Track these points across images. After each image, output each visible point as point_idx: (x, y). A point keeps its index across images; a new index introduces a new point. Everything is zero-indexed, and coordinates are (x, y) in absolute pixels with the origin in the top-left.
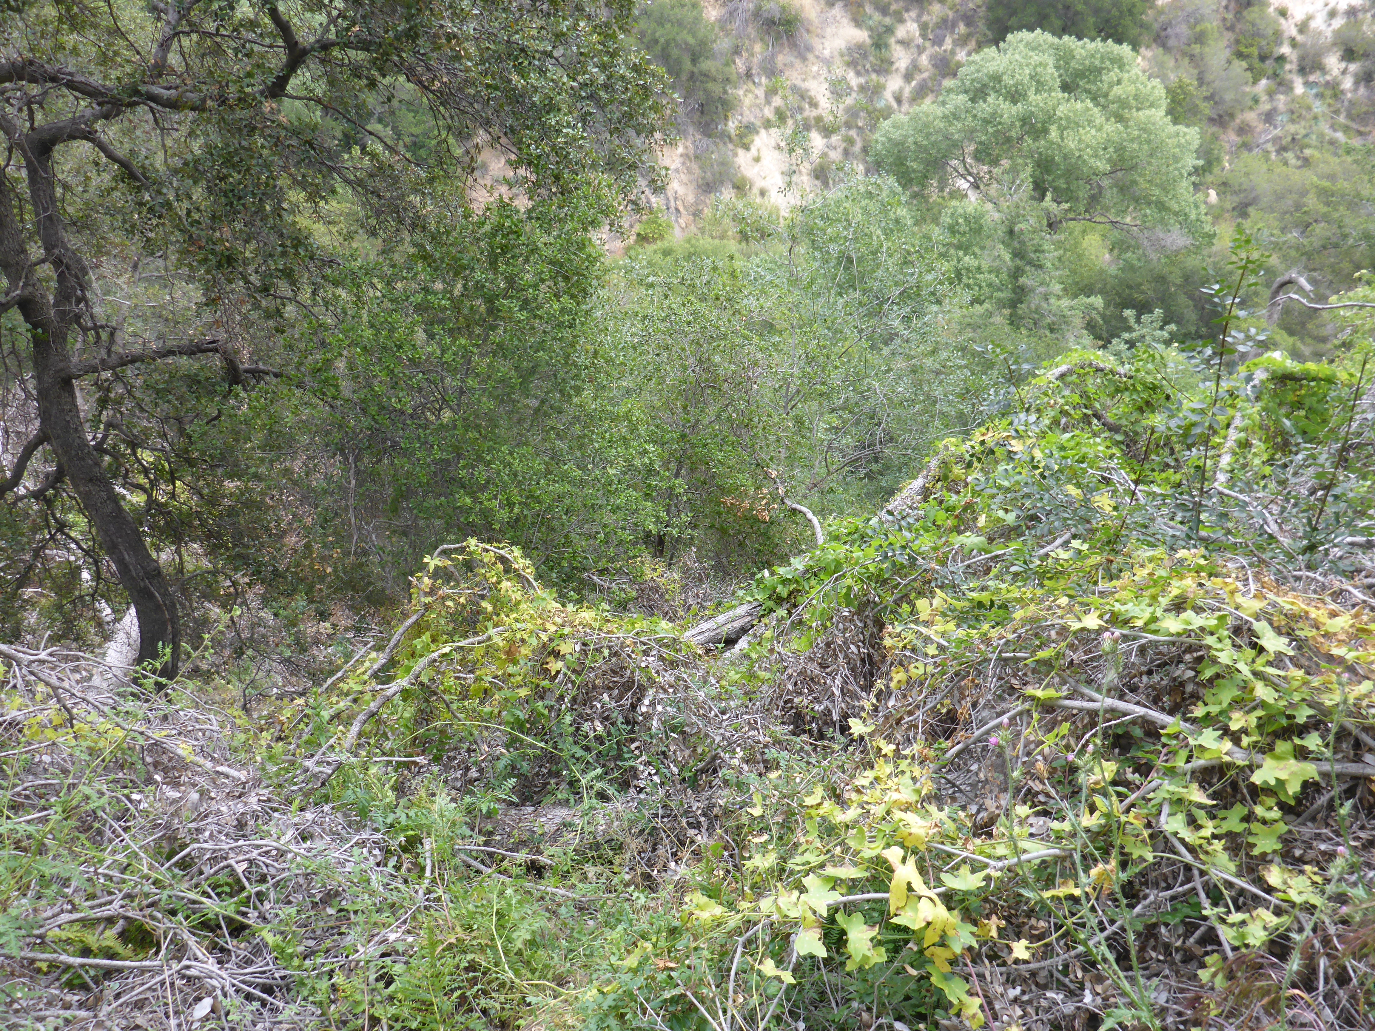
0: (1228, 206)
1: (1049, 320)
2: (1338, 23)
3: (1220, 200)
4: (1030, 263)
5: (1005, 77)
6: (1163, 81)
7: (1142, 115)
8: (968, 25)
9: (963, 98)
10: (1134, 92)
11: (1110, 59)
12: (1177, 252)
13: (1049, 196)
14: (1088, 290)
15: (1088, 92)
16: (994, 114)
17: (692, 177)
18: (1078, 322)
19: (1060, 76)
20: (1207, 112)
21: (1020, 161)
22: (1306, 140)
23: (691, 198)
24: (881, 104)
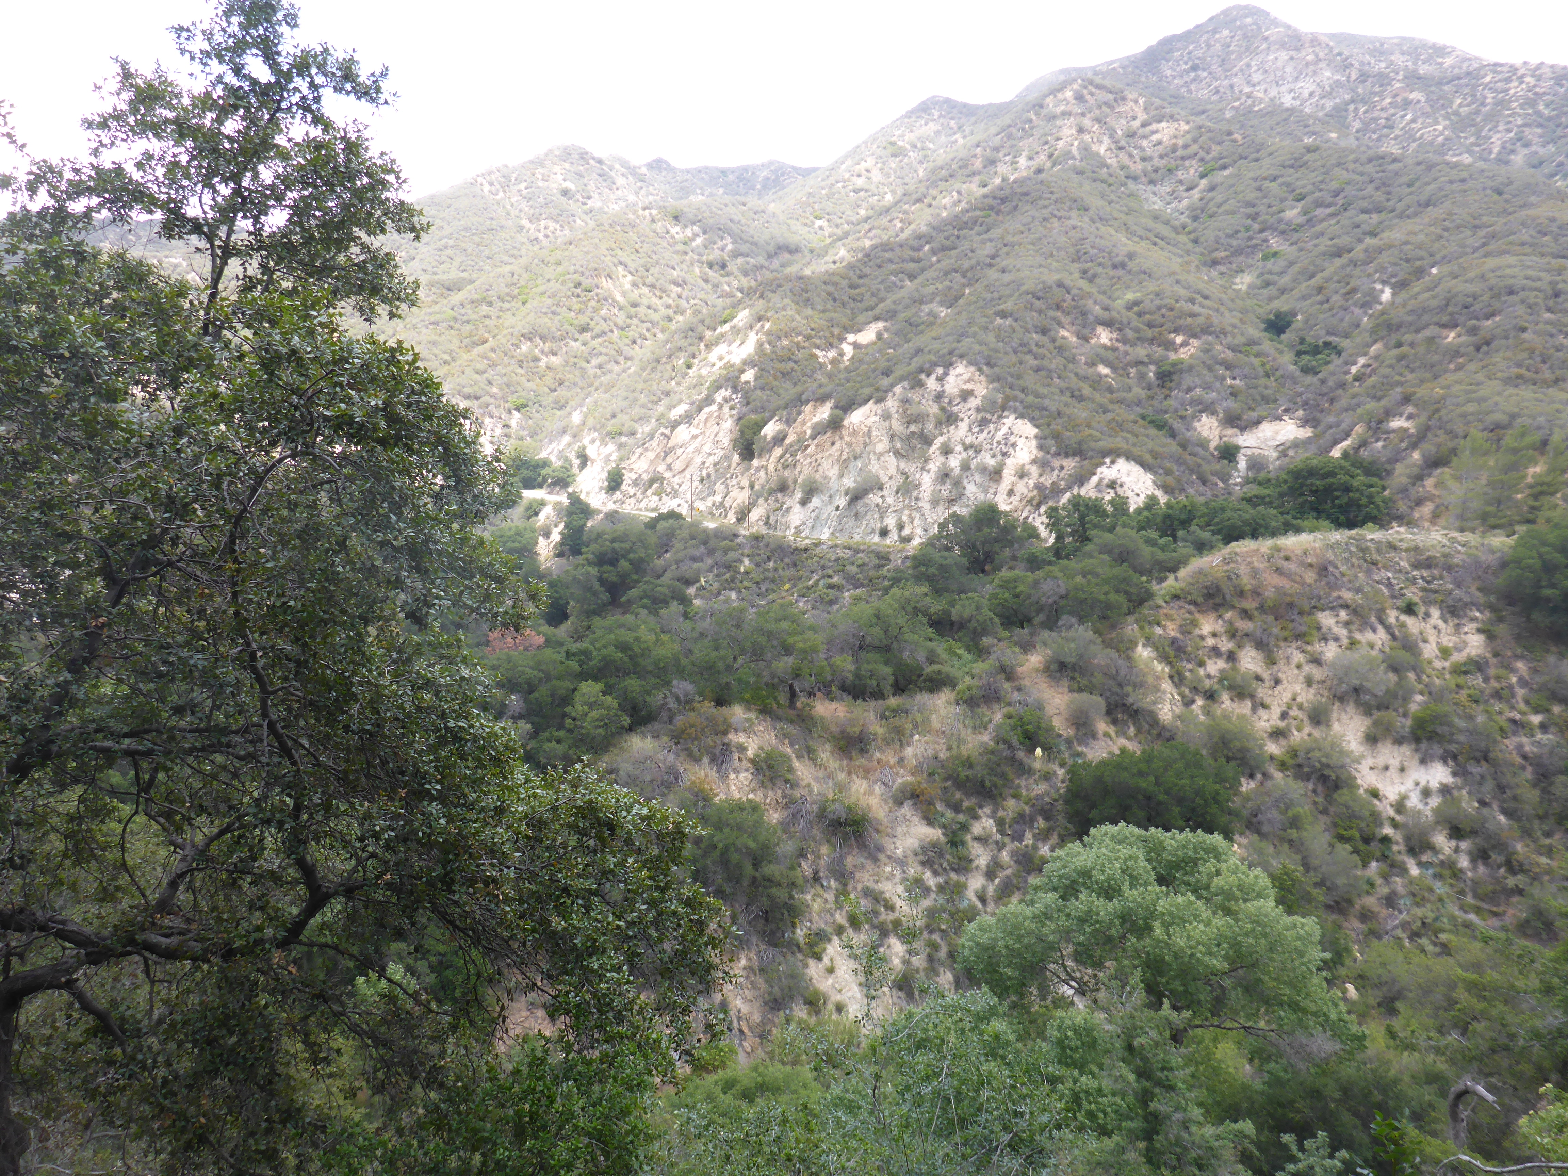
0: (1372, 1001)
1: (1194, 1155)
2: (1435, 801)
3: (1361, 995)
4: (1159, 1083)
5: (1094, 873)
6: (1265, 869)
7: (1252, 906)
8: (1047, 819)
9: (1051, 896)
10: (1236, 883)
11: (1203, 849)
12: (1326, 1060)
13: (1166, 1003)
14: (1233, 1113)
15: (1188, 884)
16: (1089, 912)
17: (757, 993)
18: (1228, 1154)
19: (1154, 869)
20: (1321, 898)
21: (1126, 962)
22: (1438, 924)
23: (757, 1018)
24: (964, 904)
